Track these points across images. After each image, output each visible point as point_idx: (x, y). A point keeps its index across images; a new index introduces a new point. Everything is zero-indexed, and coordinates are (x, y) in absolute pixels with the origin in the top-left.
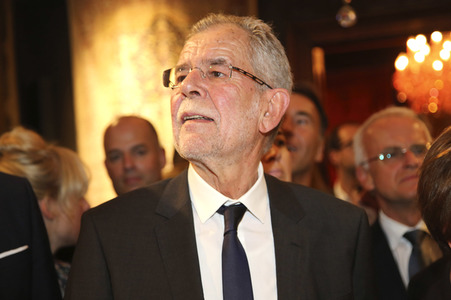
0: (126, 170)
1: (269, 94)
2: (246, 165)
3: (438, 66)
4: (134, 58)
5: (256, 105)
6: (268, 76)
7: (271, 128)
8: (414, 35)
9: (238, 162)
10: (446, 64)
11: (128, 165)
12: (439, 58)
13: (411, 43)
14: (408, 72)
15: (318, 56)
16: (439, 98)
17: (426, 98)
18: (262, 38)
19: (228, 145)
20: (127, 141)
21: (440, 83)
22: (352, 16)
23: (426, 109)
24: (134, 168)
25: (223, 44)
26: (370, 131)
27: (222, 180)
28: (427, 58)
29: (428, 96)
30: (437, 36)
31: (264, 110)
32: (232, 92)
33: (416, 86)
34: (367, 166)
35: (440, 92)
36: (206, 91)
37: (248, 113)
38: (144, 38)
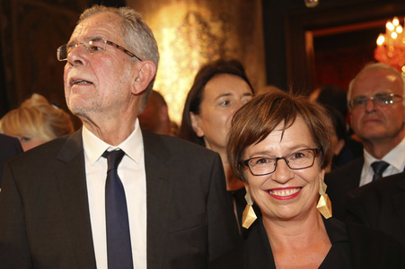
1: (139, 64)
2: (123, 120)
5: (128, 72)
6: (138, 52)
7: (141, 90)
9: (116, 116)
13: (389, 26)
18: (133, 22)
19: (105, 103)
25: (102, 26)
27: (103, 130)
31: (135, 76)
32: (108, 62)
36: (87, 62)
37: (121, 78)
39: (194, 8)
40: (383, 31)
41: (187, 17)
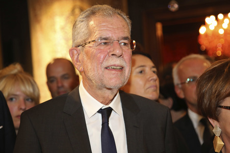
0: (58, 88)
3: (221, 32)
4: (63, 28)
8: (209, 15)
10: (225, 31)
11: (60, 85)
12: (222, 28)
13: (208, 20)
14: (206, 35)
15: (159, 27)
16: (222, 48)
17: (216, 48)
20: (59, 72)
21: (222, 41)
22: (176, 6)
23: (215, 54)
24: (63, 86)
26: (181, 67)
28: (215, 27)
29: (216, 47)
30: (221, 16)
33: (210, 42)
34: (180, 86)
35: (223, 45)
38: (68, 18)
39: (78, 3)
40: (204, 23)
41: (73, 11)
